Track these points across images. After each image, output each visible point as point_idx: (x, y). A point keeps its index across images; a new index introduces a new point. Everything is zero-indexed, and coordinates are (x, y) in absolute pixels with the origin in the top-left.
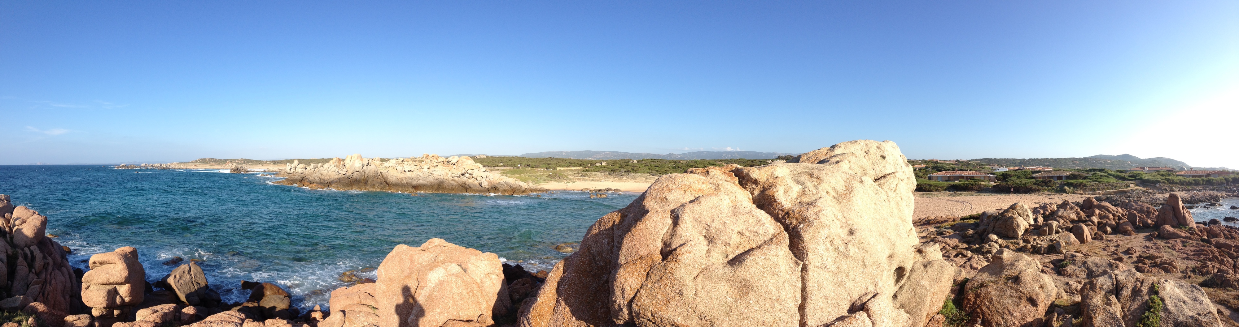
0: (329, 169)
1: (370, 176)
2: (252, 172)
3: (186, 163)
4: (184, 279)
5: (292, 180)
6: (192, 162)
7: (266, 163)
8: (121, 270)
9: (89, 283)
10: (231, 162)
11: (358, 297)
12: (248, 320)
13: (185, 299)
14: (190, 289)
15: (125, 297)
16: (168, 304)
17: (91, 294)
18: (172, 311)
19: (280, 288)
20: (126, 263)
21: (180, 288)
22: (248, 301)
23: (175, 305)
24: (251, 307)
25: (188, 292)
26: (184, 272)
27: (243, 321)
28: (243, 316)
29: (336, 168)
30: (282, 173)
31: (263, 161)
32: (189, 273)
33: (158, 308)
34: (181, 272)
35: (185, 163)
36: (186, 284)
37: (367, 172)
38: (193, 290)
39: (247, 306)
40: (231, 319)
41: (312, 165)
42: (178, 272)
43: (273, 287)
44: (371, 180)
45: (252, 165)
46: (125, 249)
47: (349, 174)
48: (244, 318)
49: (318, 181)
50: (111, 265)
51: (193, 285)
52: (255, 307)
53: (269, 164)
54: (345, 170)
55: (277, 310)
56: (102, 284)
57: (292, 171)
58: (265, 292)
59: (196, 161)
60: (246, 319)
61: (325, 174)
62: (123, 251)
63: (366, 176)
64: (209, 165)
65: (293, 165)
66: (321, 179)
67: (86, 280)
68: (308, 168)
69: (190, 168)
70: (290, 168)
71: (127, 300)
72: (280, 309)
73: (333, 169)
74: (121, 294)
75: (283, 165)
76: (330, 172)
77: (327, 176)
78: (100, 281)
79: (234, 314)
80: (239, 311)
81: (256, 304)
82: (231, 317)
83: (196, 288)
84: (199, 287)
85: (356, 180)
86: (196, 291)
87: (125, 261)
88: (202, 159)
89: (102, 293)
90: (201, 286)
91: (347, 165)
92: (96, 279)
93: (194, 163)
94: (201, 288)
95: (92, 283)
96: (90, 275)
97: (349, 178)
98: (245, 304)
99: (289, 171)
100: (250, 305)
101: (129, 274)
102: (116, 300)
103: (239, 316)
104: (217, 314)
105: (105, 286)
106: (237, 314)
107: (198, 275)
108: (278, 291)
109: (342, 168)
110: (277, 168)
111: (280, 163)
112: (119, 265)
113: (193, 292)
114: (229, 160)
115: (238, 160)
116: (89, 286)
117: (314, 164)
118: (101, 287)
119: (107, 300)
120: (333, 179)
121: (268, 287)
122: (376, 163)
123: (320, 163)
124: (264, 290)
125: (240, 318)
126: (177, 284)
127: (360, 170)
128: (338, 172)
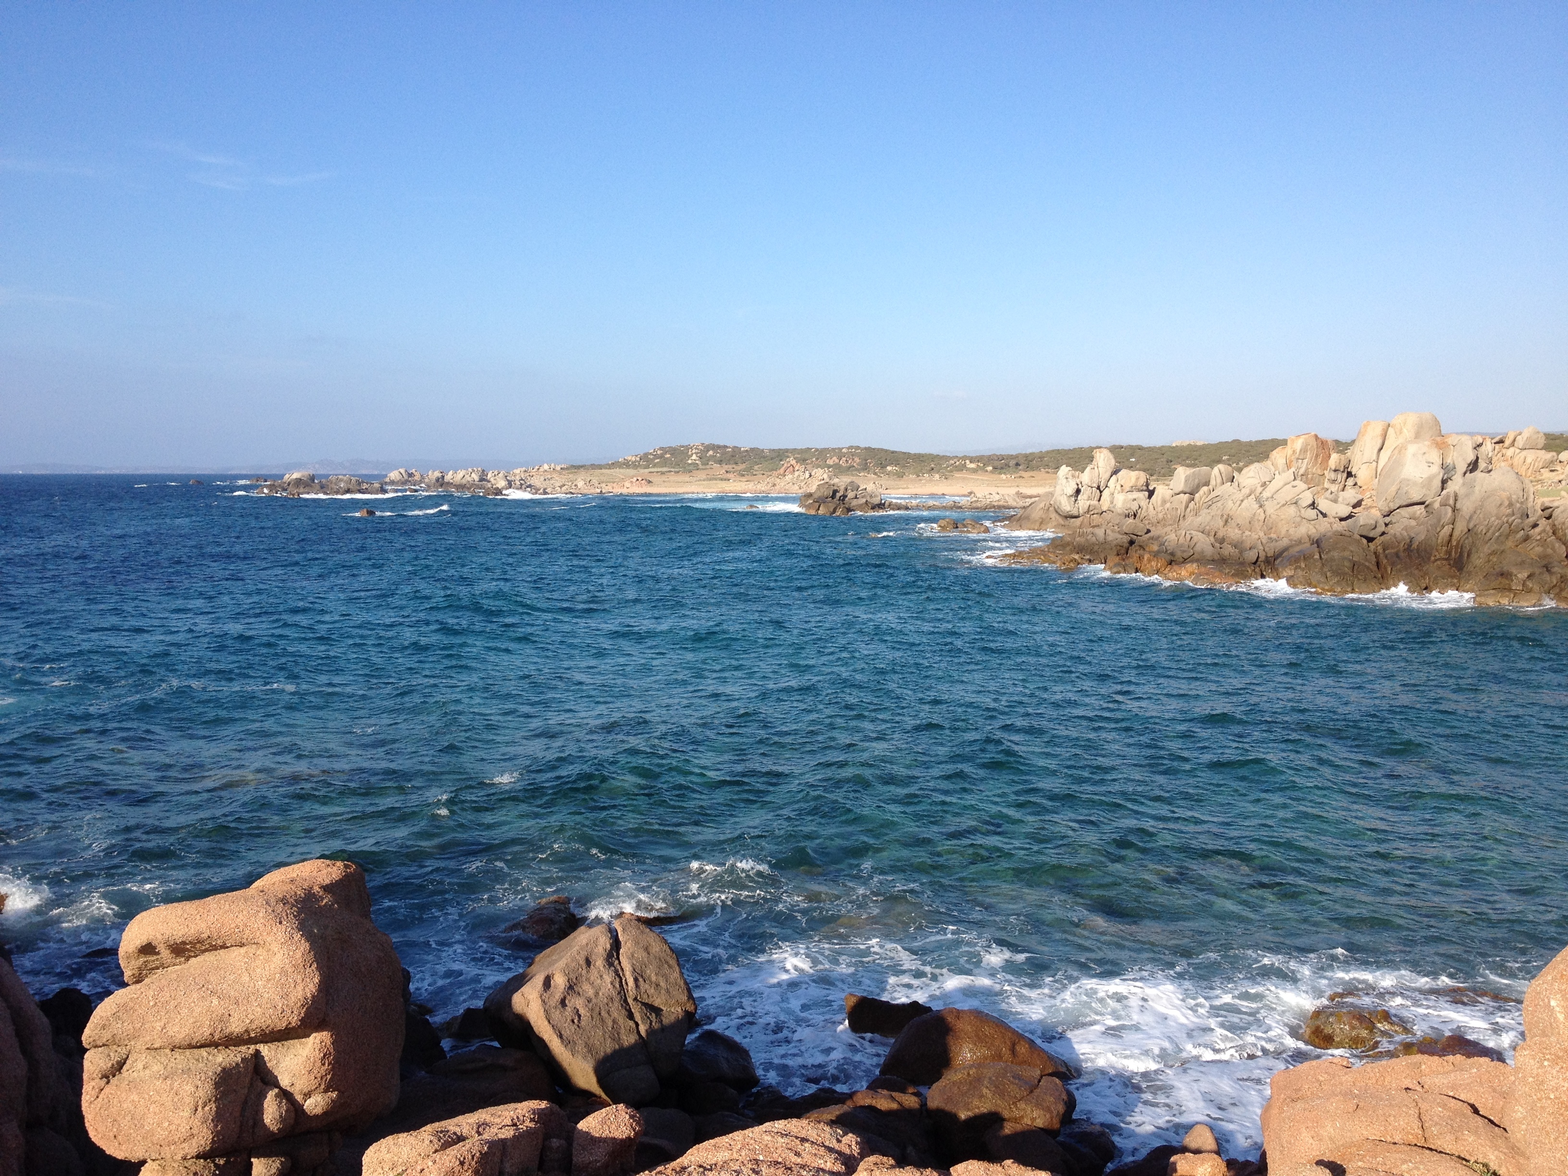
0: (1267, 494)
1: (1481, 528)
2: (899, 507)
3: (600, 467)
4: (591, 992)
5: (1080, 549)
6: (627, 464)
7: (962, 468)
8: (283, 972)
9: (123, 1051)
10: (802, 461)
11: (1413, 1112)
12: (872, 1159)
13: (594, 1080)
14: (615, 1036)
15: (308, 1095)
16: (512, 1106)
17: (134, 1097)
18: (529, 1132)
19: (1021, 1037)
20: (309, 936)
21: (569, 1030)
22: (874, 1086)
23: (543, 1104)
24: (890, 1113)
25: (609, 1047)
26: (588, 962)
27: (850, 1163)
28: (850, 1142)
29: (1301, 485)
30: (1037, 514)
31: (946, 458)
32: (611, 965)
33: (464, 1123)
34: (574, 959)
35: (594, 467)
36: (597, 1014)
37: (1466, 506)
38: (628, 1040)
39: (871, 1109)
40: (797, 1154)
41: (1182, 473)
42: (562, 964)
43: (987, 1030)
44: (1487, 549)
45: (900, 476)
46: (305, 874)
47: (1370, 516)
48: (856, 1150)
49: (1209, 551)
50: (236, 953)
51: (631, 1016)
52: (903, 1113)
53: (974, 471)
54: (1351, 495)
55: (1008, 1129)
56: (191, 1047)
57: (1083, 502)
58: (953, 1048)
59: (645, 457)
60: (863, 1155)
61: (1248, 515)
62: (292, 881)
63: (1461, 527)
64: (702, 475)
65: (1086, 477)
66: (1222, 541)
67: (106, 1036)
68: (1162, 491)
69: (618, 490)
70: (1071, 489)
71: (314, 1105)
72: (1019, 1127)
73: (1287, 494)
74: (284, 1082)
75: (1041, 474)
76: (1270, 507)
77: (1257, 526)
78: (180, 1031)
79: (812, 1134)
80: (832, 1123)
81: (910, 1101)
82: (800, 1148)
83: (643, 1029)
84: (656, 1025)
85: (1409, 548)
86: (642, 1043)
87: (303, 927)
88: (673, 451)
89: (189, 1088)
90: (666, 1021)
91: (1363, 473)
92: (158, 1026)
93: (635, 465)
94: (663, 1029)
95: (140, 1045)
96: (124, 1007)
97: (1370, 540)
98: (865, 1100)
99: (1067, 506)
100: (884, 1102)
101: (326, 988)
102: (259, 1111)
103: (834, 1144)
104: (738, 1135)
105: (203, 1052)
106: (825, 1134)
107: (651, 972)
108: (1013, 1050)
109: (1334, 488)
110: (1013, 491)
111: (1028, 468)
112: (275, 947)
113: (632, 1047)
114: (794, 451)
115: (838, 452)
116: (120, 1066)
117: (1190, 471)
118: (181, 1059)
119: (218, 1117)
120: (1285, 542)
121: (969, 1028)
122: (1517, 461)
123: (1219, 461)
124: (951, 1040)
125: (840, 1153)
126: (556, 1015)
127: (1431, 495)
128: (1313, 505)
